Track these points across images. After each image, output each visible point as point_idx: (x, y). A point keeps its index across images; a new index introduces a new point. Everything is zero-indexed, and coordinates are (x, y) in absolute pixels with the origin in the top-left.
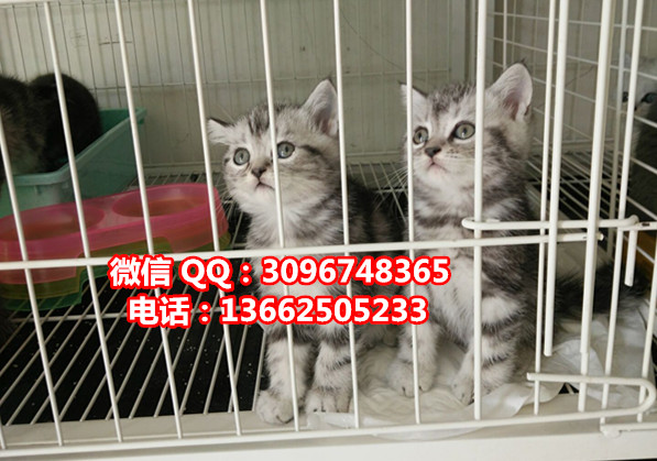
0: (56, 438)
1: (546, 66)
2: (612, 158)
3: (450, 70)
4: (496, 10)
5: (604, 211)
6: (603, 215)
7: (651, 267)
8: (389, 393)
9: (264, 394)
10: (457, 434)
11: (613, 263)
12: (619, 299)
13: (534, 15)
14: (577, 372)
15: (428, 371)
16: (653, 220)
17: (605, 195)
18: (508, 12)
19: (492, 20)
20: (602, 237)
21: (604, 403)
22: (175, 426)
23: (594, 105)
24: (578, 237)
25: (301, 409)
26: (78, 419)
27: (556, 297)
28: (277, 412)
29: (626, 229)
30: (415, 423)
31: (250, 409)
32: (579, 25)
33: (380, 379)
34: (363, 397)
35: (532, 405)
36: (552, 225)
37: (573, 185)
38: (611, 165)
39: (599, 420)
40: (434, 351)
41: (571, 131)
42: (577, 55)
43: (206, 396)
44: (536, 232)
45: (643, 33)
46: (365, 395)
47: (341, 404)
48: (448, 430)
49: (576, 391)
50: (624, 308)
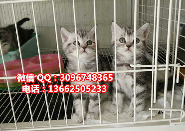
0: (15, 127)
1: (154, 20)
2: (172, 46)
3: (127, 21)
4: (140, 4)
5: (170, 61)
6: (170, 63)
7: (184, 77)
8: (110, 114)
9: (74, 114)
10: (129, 125)
11: (173, 76)
12: (175, 87)
13: (150, 6)
14: (163, 108)
15: (121, 107)
16: (184, 64)
17: (171, 57)
18: (143, 5)
19: (139, 7)
20: (170, 69)
21: (171, 116)
22: (49, 124)
23: (167, 31)
24: (163, 69)
25: (85, 119)
26: (21, 122)
27: (157, 86)
28: (78, 119)
29: (177, 67)
30: (117, 122)
31: (70, 119)
32: (163, 9)
33: (107, 110)
34: (102, 115)
35: (150, 117)
36: (156, 66)
37: (162, 54)
38: (172, 48)
39: (169, 121)
40: (122, 102)
41: (161, 39)
42: (162, 17)
43: (58, 115)
44: (151, 68)
45: (181, 11)
46: (103, 114)
47: (96, 117)
48: (127, 124)
49: (163, 113)
50: (176, 89)
